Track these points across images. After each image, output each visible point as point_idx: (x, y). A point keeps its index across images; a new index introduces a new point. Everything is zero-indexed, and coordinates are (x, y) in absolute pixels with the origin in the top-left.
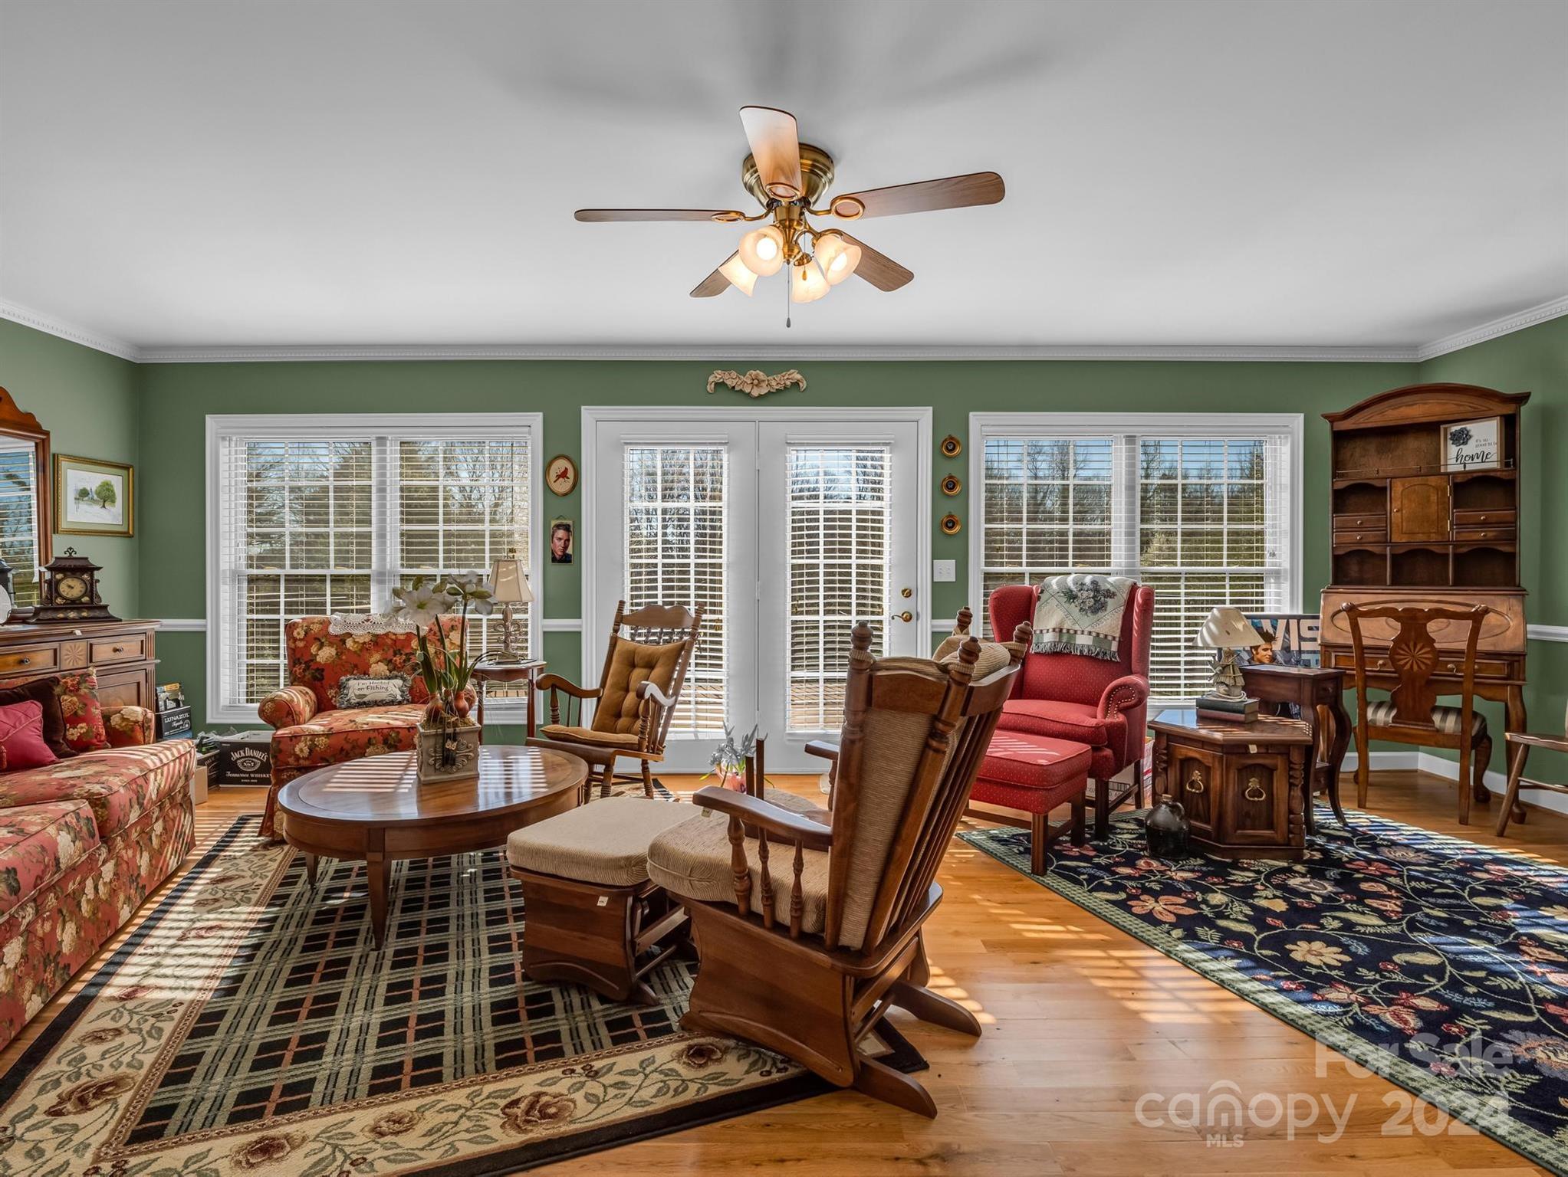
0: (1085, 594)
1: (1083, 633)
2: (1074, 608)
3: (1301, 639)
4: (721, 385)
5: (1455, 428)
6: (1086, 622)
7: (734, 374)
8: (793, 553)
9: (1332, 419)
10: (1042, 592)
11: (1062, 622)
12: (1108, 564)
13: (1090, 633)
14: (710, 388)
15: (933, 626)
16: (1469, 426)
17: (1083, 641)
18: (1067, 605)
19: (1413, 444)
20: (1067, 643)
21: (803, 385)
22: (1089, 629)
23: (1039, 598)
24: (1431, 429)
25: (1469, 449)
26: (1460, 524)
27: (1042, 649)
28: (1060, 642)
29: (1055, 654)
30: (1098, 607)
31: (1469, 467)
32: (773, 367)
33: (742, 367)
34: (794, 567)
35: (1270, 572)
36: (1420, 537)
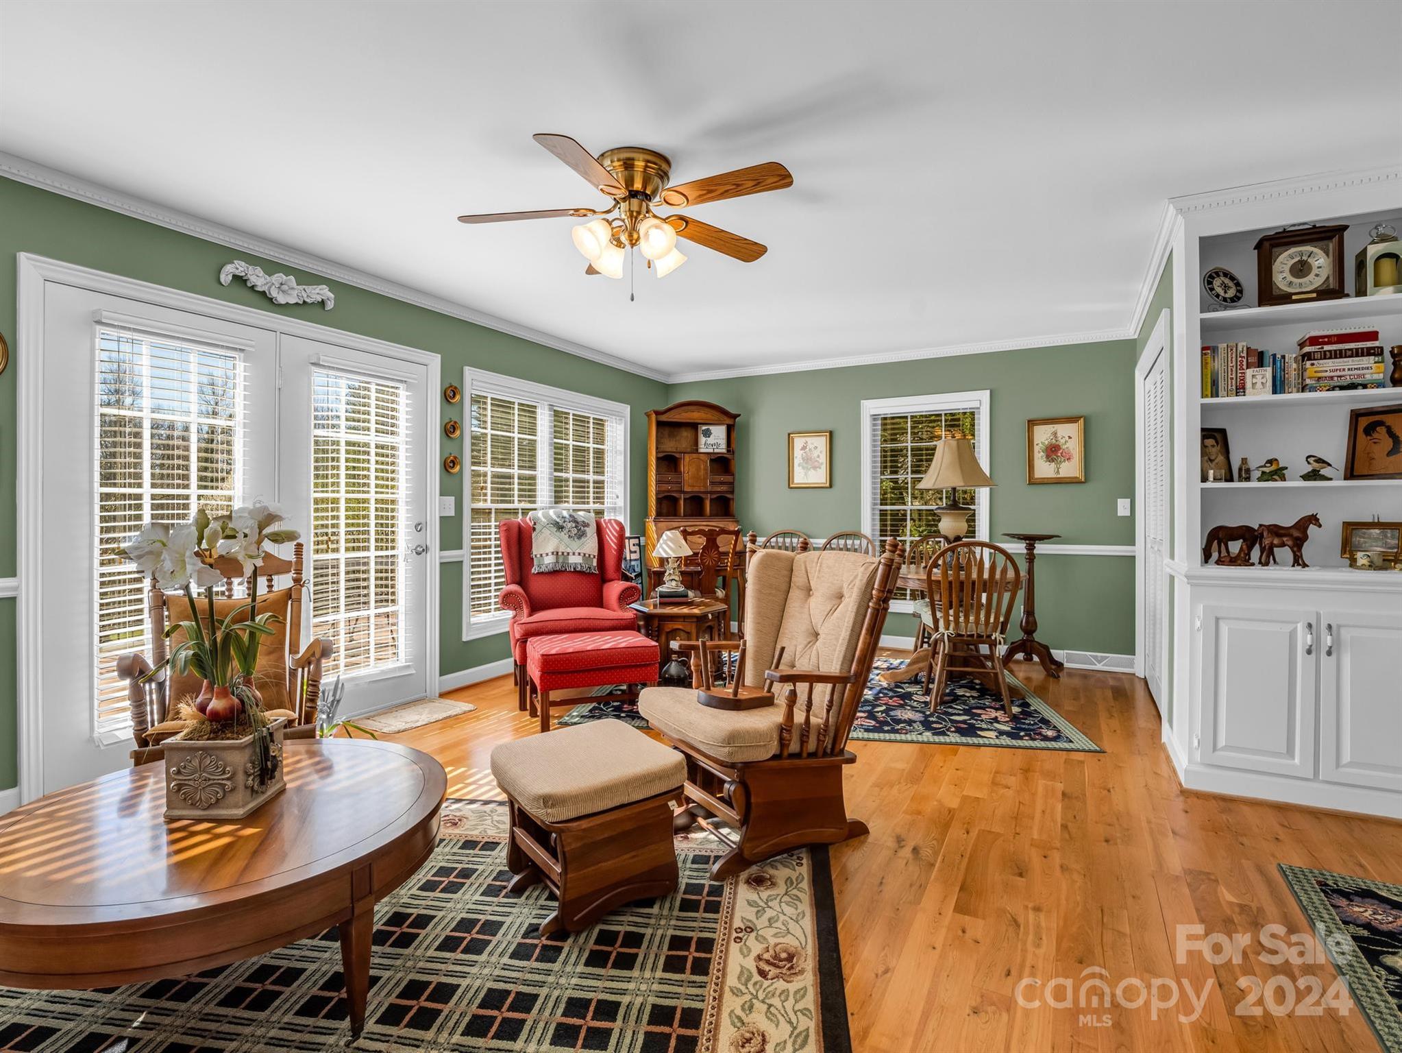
0: (569, 525)
1: (574, 554)
2: (563, 535)
3: (631, 552)
4: (239, 280)
5: (704, 428)
6: (575, 546)
7: (259, 271)
8: (316, 485)
9: (657, 413)
10: (535, 524)
11: (558, 547)
12: (534, 502)
13: (579, 554)
14: (225, 278)
15: (441, 558)
16: (711, 428)
17: (575, 560)
18: (558, 534)
19: (686, 434)
20: (563, 563)
21: (330, 305)
22: (578, 551)
23: (534, 529)
24: (694, 426)
25: (711, 440)
26: (712, 483)
27: (543, 569)
28: (557, 562)
29: (554, 573)
30: (581, 535)
31: (716, 451)
32: (306, 278)
33: (271, 267)
34: (316, 501)
35: (609, 508)
36: (696, 489)
